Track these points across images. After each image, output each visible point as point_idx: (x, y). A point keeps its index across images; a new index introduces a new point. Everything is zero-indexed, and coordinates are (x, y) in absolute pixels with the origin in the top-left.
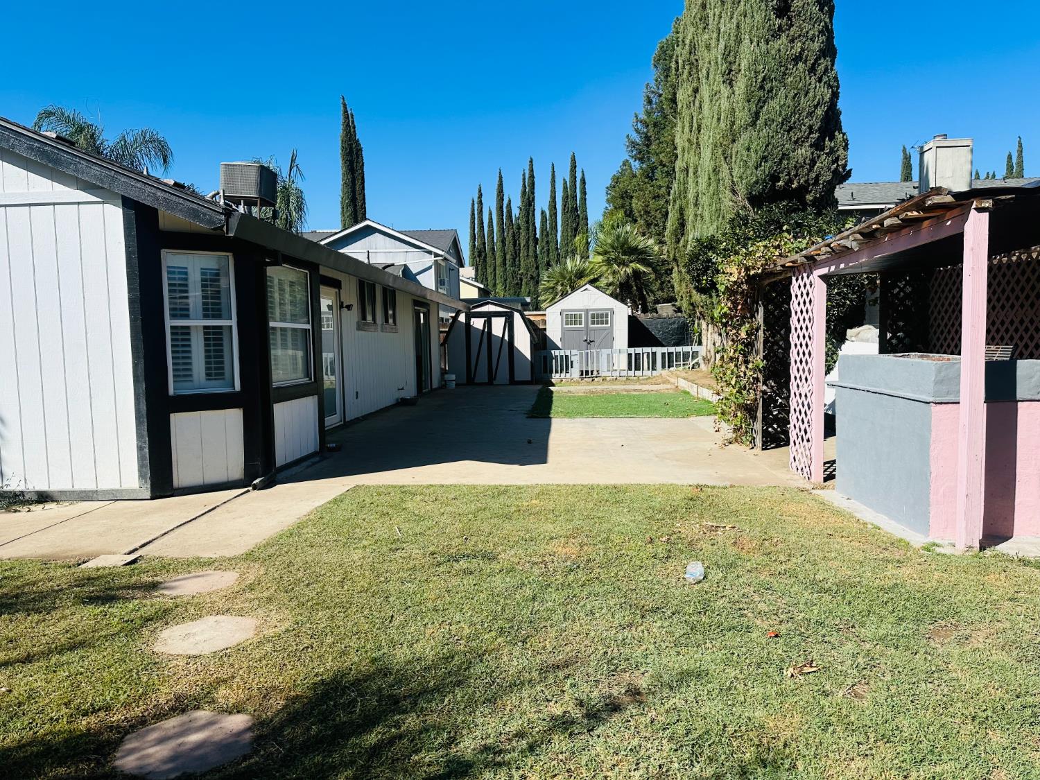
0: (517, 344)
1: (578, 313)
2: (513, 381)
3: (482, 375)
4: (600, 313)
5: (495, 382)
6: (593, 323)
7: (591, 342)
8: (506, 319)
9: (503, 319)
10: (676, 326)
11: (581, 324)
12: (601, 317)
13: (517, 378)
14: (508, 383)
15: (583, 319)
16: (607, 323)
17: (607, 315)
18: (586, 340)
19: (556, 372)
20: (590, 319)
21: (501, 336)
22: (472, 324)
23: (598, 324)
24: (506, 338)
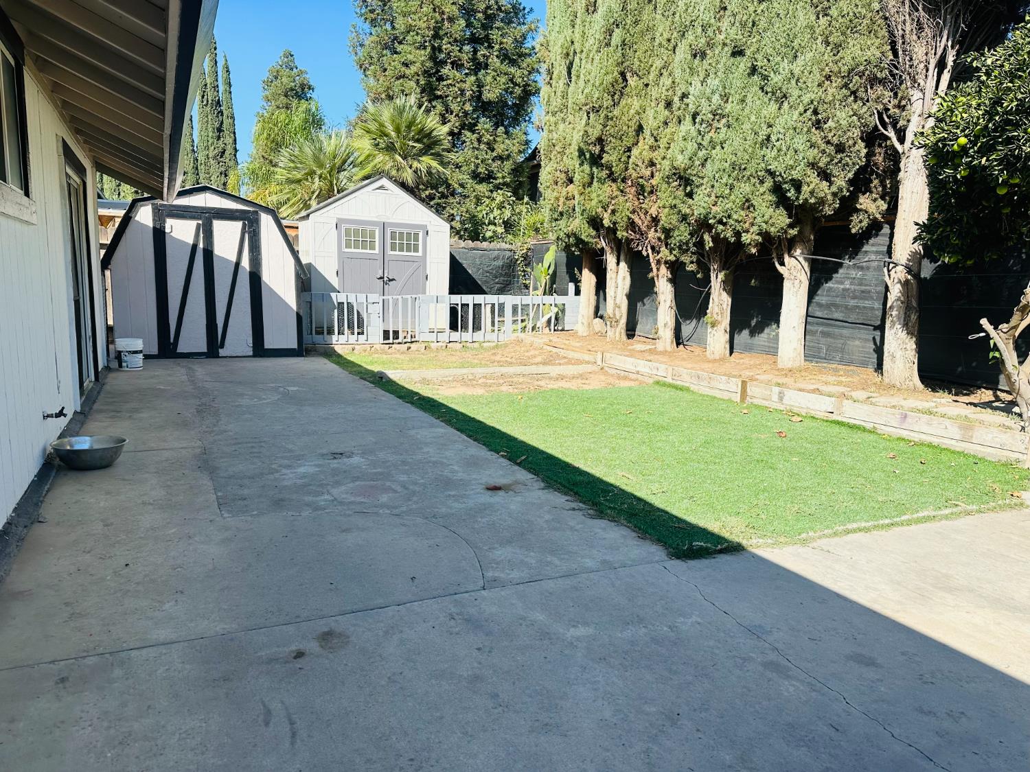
0: (267, 277)
1: (369, 228)
2: (259, 350)
3: (193, 337)
4: (405, 231)
5: (222, 352)
6: (393, 249)
7: (390, 280)
8: (244, 225)
9: (239, 224)
10: (500, 263)
11: (372, 248)
12: (408, 240)
13: (268, 344)
14: (251, 353)
15: (377, 240)
16: (416, 250)
17: (416, 235)
18: (382, 278)
19: (341, 333)
20: (389, 241)
21: (234, 259)
22: (167, 230)
23: (401, 250)
24: (245, 263)
